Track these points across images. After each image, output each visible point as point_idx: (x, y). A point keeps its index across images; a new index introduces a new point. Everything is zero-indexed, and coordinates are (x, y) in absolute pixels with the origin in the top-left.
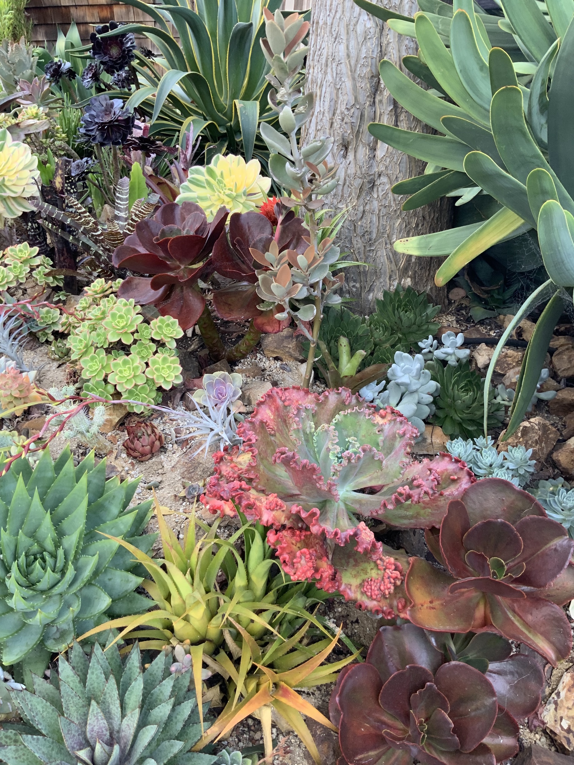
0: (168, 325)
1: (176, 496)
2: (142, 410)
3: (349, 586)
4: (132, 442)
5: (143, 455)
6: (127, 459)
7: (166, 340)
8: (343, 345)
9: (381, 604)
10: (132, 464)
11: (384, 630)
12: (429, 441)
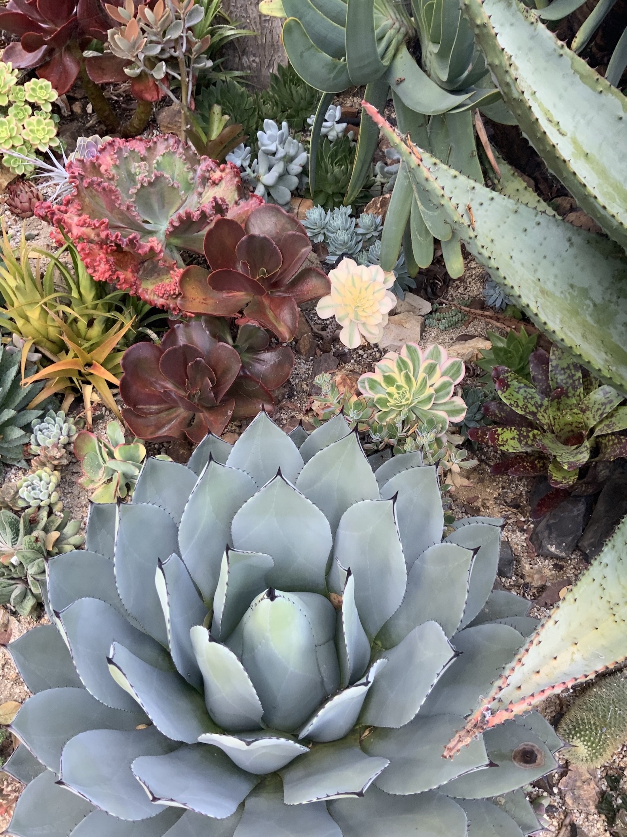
0: (41, 88)
1: (48, 245)
2: (23, 171)
3: (146, 290)
4: (13, 200)
5: (24, 211)
6: (11, 216)
7: (40, 102)
8: (216, 113)
9: (168, 302)
10: (15, 220)
11: (178, 327)
12: (296, 211)
